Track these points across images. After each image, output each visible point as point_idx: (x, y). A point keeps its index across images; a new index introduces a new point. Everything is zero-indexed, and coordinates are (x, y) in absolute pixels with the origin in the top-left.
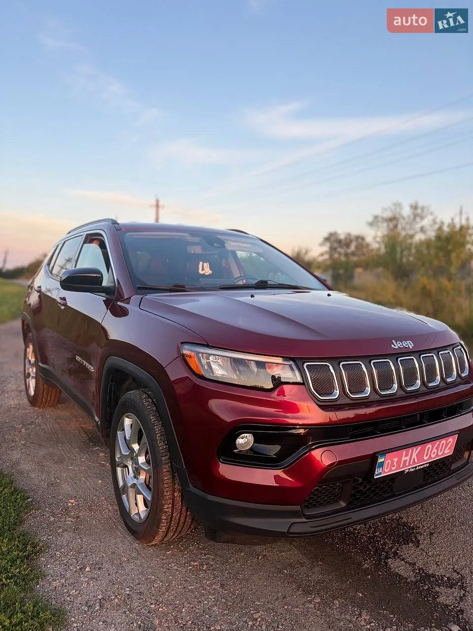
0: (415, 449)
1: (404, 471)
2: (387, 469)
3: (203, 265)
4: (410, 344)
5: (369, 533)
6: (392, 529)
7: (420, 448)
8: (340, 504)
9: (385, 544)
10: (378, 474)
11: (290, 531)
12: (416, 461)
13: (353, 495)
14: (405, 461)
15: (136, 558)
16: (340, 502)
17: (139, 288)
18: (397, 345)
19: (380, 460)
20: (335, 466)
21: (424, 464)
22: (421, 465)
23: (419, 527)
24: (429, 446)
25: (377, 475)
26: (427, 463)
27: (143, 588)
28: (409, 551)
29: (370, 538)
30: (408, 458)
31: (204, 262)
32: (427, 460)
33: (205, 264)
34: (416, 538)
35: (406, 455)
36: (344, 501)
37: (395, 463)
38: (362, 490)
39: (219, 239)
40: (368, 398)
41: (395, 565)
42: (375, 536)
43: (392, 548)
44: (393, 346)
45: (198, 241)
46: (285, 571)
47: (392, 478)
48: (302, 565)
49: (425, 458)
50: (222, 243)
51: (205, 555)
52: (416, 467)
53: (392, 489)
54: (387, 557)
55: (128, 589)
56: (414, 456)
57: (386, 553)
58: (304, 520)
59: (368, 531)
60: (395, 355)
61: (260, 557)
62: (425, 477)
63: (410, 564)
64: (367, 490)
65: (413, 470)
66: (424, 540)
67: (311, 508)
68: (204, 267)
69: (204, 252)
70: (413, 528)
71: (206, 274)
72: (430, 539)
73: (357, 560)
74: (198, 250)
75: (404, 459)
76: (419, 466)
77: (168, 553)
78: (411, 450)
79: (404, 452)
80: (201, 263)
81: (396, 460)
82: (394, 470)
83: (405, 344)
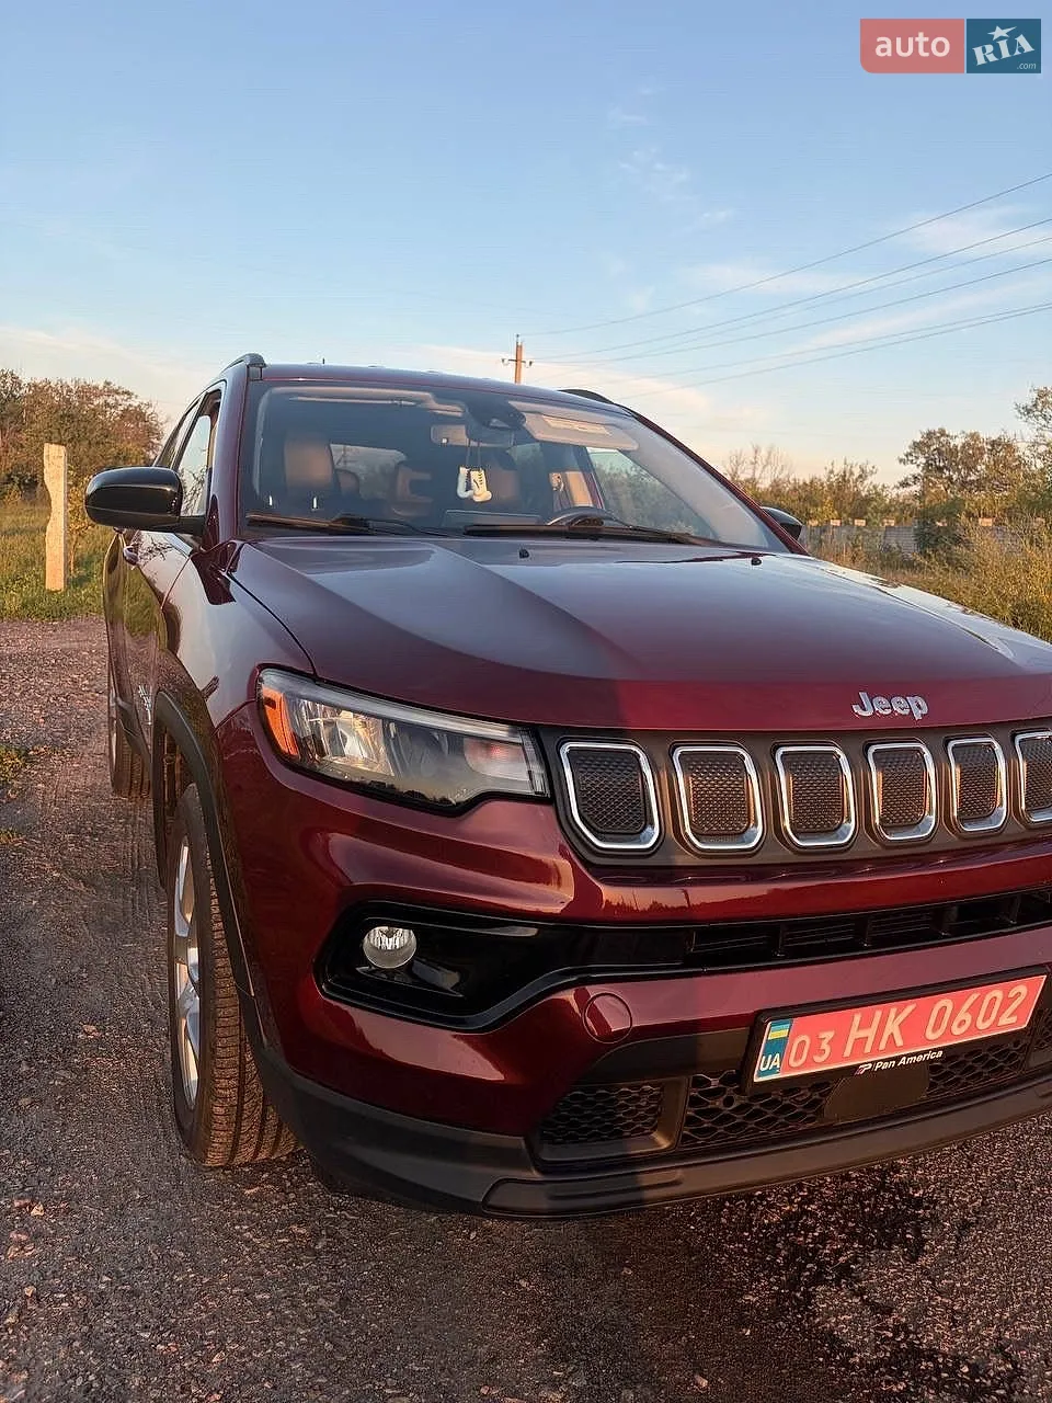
0: (893, 1011)
1: (856, 1067)
2: (796, 1059)
3: (469, 475)
4: (918, 708)
5: (791, 1202)
6: (859, 1197)
7: (909, 1009)
8: (653, 1140)
9: (823, 1239)
10: (769, 1072)
11: (491, 1202)
12: (899, 1042)
13: (690, 1121)
14: (861, 1042)
16: (654, 1135)
17: (253, 522)
18: (869, 708)
19: (775, 1032)
20: (626, 1041)
21: (927, 1052)
22: (917, 1054)
23: (935, 1202)
24: (945, 1002)
25: (761, 1074)
26: (936, 1050)
28: (887, 1274)
29: (789, 1217)
30: (870, 1033)
31: (472, 467)
32: (934, 1041)
33: (475, 474)
34: (918, 1232)
35: (864, 1025)
36: (668, 1135)
37: (825, 1045)
38: (717, 1110)
39: (512, 408)
40: (755, 854)
41: (836, 1310)
42: (806, 1212)
43: (839, 1253)
44: (856, 709)
45: (460, 414)
46: (524, 1283)
47: (821, 1083)
48: (576, 1268)
49: (930, 1035)
50: (515, 420)
52: (897, 1059)
53: (820, 1111)
54: (817, 1279)
55: (105, 1279)
56: (892, 1027)
57: (820, 1265)
58: (535, 1175)
59: (789, 1195)
60: (860, 737)
61: (473, 1236)
62: (933, 1085)
63: (875, 1308)
64: (737, 1110)
65: (885, 1066)
66: (939, 1242)
67: (559, 1143)
68: (473, 484)
69: (474, 444)
70: (918, 1203)
71: (477, 499)
72: (958, 1239)
73: (732, 1276)
74: (459, 436)
75: (855, 1034)
76: (908, 1056)
77: (248, 1192)
78: (878, 1014)
79: (857, 1018)
80: (463, 471)
81: (829, 1035)
82: (822, 1064)
83: (900, 706)
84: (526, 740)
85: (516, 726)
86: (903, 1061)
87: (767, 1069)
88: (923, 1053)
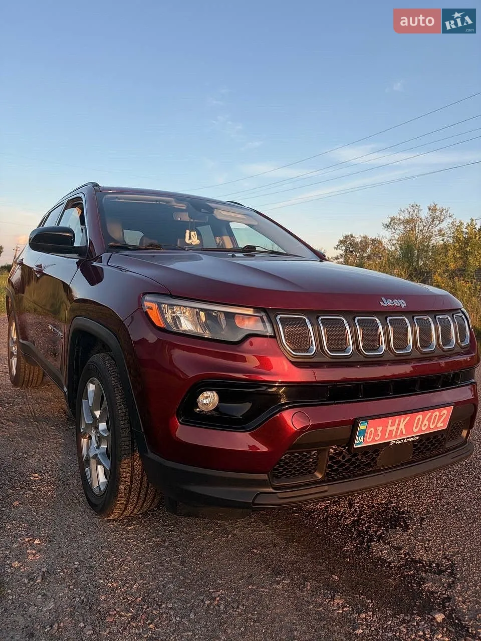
0: (403, 419)
1: (389, 443)
2: (369, 438)
3: (190, 234)
4: (402, 303)
5: (354, 516)
6: (380, 513)
7: (408, 418)
8: (315, 476)
9: (369, 527)
11: (256, 502)
12: (404, 432)
13: (330, 466)
14: (391, 431)
15: (93, 532)
16: (316, 473)
17: (112, 247)
18: (387, 303)
19: (362, 427)
20: (307, 430)
21: (413, 437)
22: (410, 438)
23: (409, 512)
24: (420, 416)
25: (357, 444)
26: (417, 436)
27: (94, 563)
28: (397, 536)
29: (354, 521)
30: (394, 428)
31: (191, 230)
32: (417, 432)
33: (192, 233)
34: (405, 522)
35: (393, 425)
36: (320, 472)
37: (379, 433)
38: (340, 461)
40: (350, 357)
41: (380, 550)
42: (361, 519)
43: (377, 531)
44: (382, 303)
45: (185, 208)
46: (255, 551)
47: (376, 449)
48: (275, 545)
49: (415, 430)
51: (169, 532)
52: (404, 439)
53: (375, 463)
54: (371, 540)
55: (77, 563)
56: (402, 426)
57: (370, 536)
59: (353, 514)
60: (384, 314)
61: (230, 536)
62: (414, 453)
63: (395, 548)
64: (346, 461)
65: (400, 442)
66: (414, 525)
67: (280, 478)
68: (192, 236)
69: (192, 220)
70: (403, 513)
71: (193, 244)
72: (421, 523)
73: (337, 542)
74: (185, 217)
75: (389, 428)
76: (407, 438)
77: (129, 528)
78: (397, 420)
79: (390, 421)
80: (188, 232)
81: (380, 428)
82: (378, 441)
83: (396, 303)
84: (263, 314)
85: (257, 309)
86: (405, 441)
87: (360, 442)
88: (412, 437)
